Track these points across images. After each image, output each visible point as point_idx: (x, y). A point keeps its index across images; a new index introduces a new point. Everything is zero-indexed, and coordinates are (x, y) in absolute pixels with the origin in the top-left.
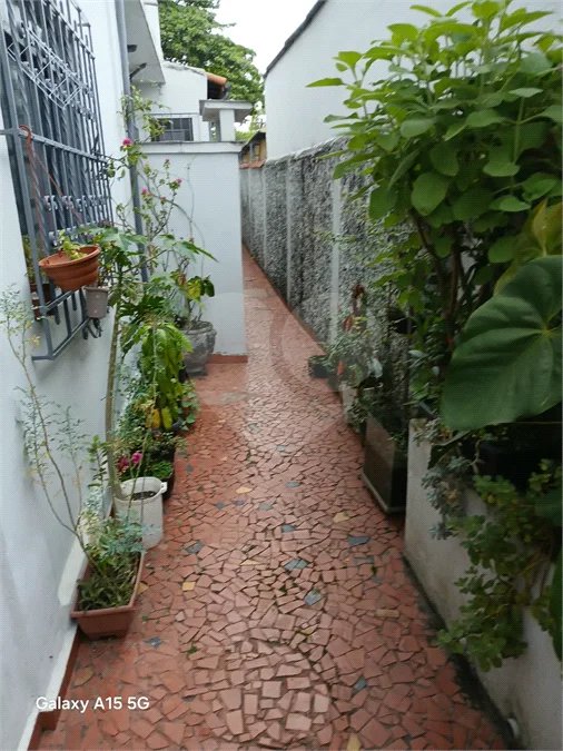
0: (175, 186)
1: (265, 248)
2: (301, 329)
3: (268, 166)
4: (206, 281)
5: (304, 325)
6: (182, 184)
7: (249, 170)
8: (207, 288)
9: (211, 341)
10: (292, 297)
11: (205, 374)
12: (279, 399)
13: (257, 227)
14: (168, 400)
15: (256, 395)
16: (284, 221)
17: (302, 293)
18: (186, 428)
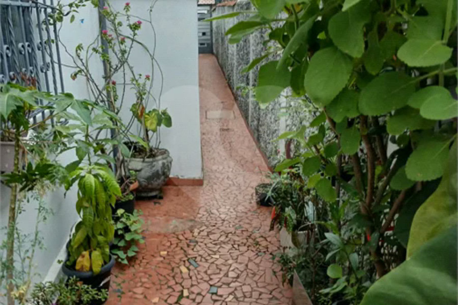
0: (135, 27)
1: (235, 74)
2: (257, 151)
3: (238, 5)
4: (164, 113)
5: (260, 148)
6: (142, 26)
7: (226, 8)
8: (165, 119)
9: (167, 167)
10: (253, 121)
11: (161, 198)
12: (223, 228)
13: (230, 56)
14: (98, 243)
15: (202, 224)
16: (248, 54)
17: (259, 120)
18: (126, 262)
